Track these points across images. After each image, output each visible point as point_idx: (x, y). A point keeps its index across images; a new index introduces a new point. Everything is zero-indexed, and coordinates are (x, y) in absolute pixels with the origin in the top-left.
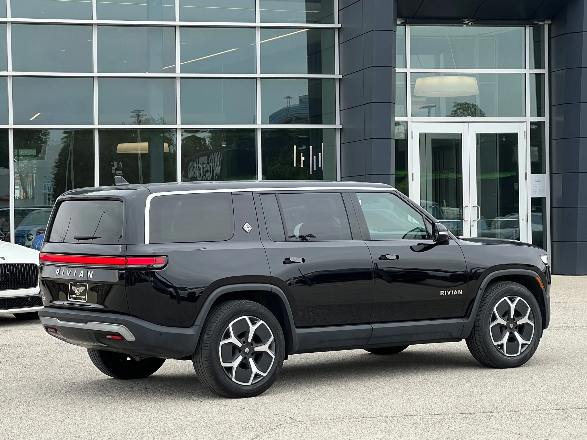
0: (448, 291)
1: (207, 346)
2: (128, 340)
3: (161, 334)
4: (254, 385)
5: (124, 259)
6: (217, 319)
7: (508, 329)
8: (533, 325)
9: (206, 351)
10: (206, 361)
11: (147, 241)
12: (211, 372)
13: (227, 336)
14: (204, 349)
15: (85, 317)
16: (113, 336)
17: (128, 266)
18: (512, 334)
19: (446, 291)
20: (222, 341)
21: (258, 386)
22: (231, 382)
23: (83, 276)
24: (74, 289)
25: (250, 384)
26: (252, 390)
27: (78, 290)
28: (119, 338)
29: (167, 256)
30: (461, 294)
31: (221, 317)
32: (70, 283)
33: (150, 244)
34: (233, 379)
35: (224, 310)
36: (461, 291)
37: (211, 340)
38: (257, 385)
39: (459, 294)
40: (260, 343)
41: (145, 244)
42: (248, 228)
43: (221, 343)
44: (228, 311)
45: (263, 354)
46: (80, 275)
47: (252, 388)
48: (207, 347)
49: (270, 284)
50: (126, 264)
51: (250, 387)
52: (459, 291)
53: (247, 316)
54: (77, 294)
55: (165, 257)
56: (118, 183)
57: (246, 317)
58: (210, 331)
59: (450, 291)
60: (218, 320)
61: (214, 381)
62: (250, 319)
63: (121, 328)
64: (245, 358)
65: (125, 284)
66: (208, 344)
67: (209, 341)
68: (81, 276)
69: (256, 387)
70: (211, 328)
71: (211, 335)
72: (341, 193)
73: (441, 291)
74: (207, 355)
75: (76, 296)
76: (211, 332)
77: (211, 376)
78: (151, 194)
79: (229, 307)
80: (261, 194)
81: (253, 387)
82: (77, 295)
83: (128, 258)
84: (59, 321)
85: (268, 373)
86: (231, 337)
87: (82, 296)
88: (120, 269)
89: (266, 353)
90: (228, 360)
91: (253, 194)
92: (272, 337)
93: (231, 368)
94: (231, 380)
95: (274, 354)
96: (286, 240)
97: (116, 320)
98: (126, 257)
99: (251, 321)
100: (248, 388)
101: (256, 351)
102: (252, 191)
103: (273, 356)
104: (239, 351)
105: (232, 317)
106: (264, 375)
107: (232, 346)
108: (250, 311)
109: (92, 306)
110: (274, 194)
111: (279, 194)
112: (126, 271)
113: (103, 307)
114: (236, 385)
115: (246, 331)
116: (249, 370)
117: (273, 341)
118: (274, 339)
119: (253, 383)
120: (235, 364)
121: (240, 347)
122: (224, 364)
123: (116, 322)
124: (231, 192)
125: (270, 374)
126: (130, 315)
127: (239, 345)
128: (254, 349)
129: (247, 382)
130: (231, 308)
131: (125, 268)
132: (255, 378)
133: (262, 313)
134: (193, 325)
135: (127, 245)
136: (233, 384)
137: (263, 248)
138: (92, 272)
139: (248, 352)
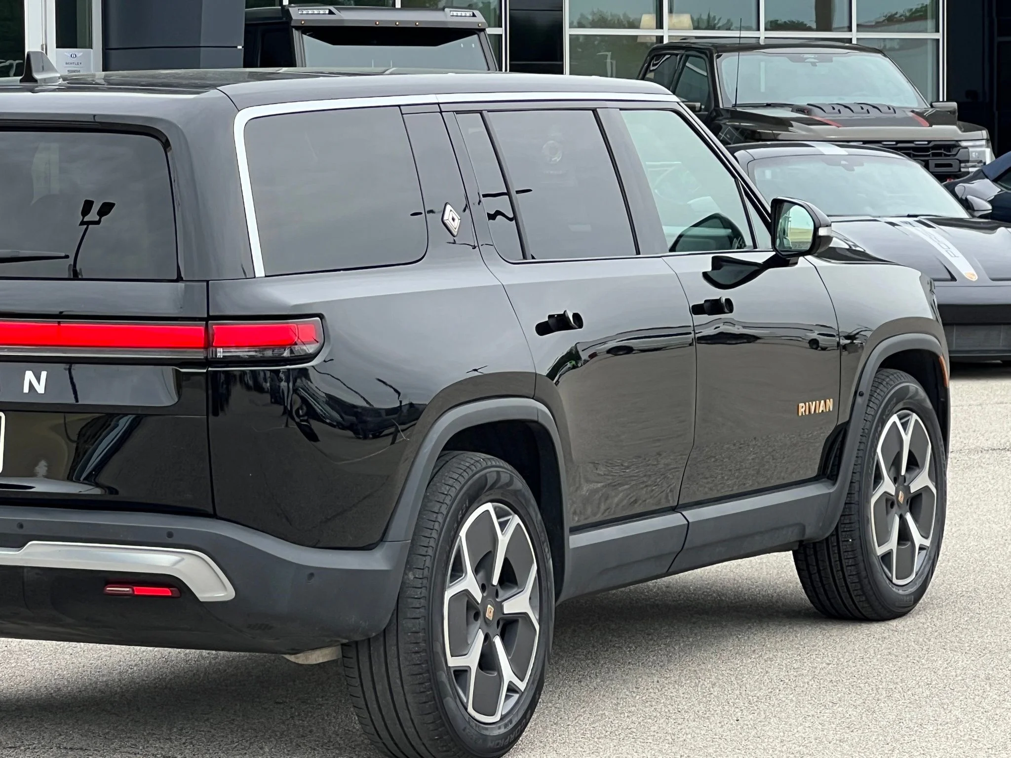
0: (811, 403)
1: (418, 606)
2: (201, 600)
3: (313, 575)
4: (506, 721)
5: (203, 328)
6: (435, 515)
7: (896, 507)
8: (934, 491)
9: (417, 621)
10: (414, 655)
11: (260, 271)
12: (427, 691)
13: (458, 571)
14: (409, 615)
15: (21, 526)
16: (135, 588)
17: (220, 353)
18: (902, 518)
19: (807, 404)
20: (449, 587)
21: (514, 723)
22: (467, 717)
25: (499, 720)
26: (503, 736)
28: (167, 592)
29: (321, 316)
30: (831, 410)
31: (444, 510)
33: (266, 276)
34: (471, 709)
35: (448, 488)
36: (831, 400)
37: (428, 586)
38: (511, 722)
39: (828, 410)
40: (512, 588)
41: (255, 277)
42: (453, 219)
43: (448, 594)
44: (458, 488)
45: (520, 621)
47: (503, 731)
48: (418, 610)
49: (533, 398)
50: (210, 345)
51: (499, 728)
52: (828, 400)
53: (492, 501)
55: (317, 320)
56: (38, 72)
57: (489, 507)
58: (425, 558)
59: (814, 403)
60: (440, 519)
61: (429, 718)
62: (495, 508)
63: (183, 559)
64: (487, 637)
65: (205, 413)
66: (422, 600)
67: (423, 590)
69: (511, 726)
70: (426, 549)
71: (427, 568)
72: (594, 111)
73: (801, 405)
74: (421, 634)
76: (429, 561)
78: (239, 111)
79: (456, 478)
80: (458, 112)
81: (506, 726)
83: (214, 325)
85: (529, 680)
86: (466, 573)
88: (181, 361)
89: (525, 615)
90: (460, 647)
91: (441, 112)
92: (535, 567)
93: (466, 671)
94: (466, 709)
95: (538, 617)
96: (525, 257)
97: (170, 535)
98: (207, 325)
99: (498, 518)
100: (496, 732)
101: (505, 612)
102: (438, 104)
103: (537, 627)
104: (476, 616)
105: (467, 509)
106: (522, 686)
107: (466, 599)
108: (498, 488)
109: (40, 487)
110: (480, 112)
111: (489, 111)
112: (210, 369)
113: (97, 491)
114: (476, 725)
115: (490, 552)
116: (496, 674)
117: (536, 577)
118: (538, 571)
119: (503, 714)
120: (471, 660)
121: (479, 602)
122: (453, 662)
123: (170, 540)
124: (399, 106)
125: (533, 683)
126: (214, 516)
127: (478, 595)
128: (502, 607)
129: (493, 714)
130: (461, 479)
131: (206, 358)
132: (507, 697)
133: (520, 490)
134: (382, 539)
135: (208, 282)
136: (469, 723)
137: (500, 285)
138: (44, 374)
139: (491, 619)
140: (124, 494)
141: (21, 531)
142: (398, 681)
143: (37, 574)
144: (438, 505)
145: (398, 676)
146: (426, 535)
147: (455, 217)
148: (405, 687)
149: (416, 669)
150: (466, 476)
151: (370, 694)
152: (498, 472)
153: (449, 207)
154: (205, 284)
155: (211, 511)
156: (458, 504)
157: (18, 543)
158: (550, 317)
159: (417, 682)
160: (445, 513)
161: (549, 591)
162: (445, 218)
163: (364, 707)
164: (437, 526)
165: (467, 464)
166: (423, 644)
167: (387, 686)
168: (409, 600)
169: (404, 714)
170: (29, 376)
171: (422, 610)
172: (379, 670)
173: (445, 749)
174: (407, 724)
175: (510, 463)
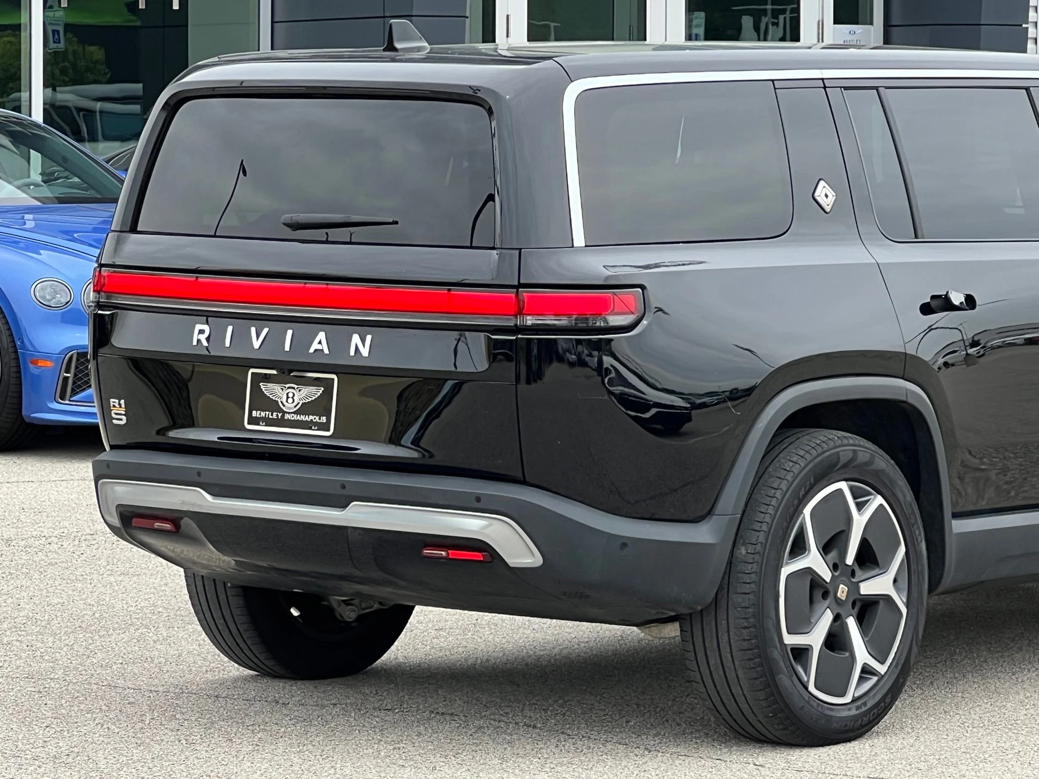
1: (748, 581)
2: (511, 565)
3: (624, 545)
4: (859, 703)
5: (513, 295)
6: (773, 491)
9: (747, 596)
10: (743, 631)
11: (579, 240)
12: (758, 667)
13: (799, 547)
14: (739, 590)
15: (344, 487)
16: (450, 551)
17: (530, 321)
20: (787, 564)
21: (869, 705)
22: (806, 696)
23: (326, 351)
24: (272, 390)
25: (850, 701)
26: (855, 718)
27: (291, 395)
28: (479, 556)
29: (643, 287)
31: (784, 486)
32: (252, 370)
33: (586, 246)
34: (812, 688)
35: (791, 464)
37: (760, 561)
38: (865, 704)
40: (873, 569)
41: (573, 247)
42: (826, 196)
43: (786, 571)
44: (803, 465)
45: (881, 602)
46: (315, 346)
47: (854, 712)
48: (748, 586)
49: (903, 378)
50: (520, 312)
51: (850, 709)
53: (846, 480)
54: (289, 408)
55: (638, 291)
56: (402, 40)
57: (843, 485)
58: (757, 534)
60: (779, 494)
61: (762, 695)
62: (851, 489)
63: (491, 525)
64: (837, 618)
65: (514, 380)
66: (753, 576)
67: (755, 565)
68: (316, 350)
69: (864, 709)
70: (759, 524)
71: (759, 544)
72: (1027, 89)
74: (750, 610)
75: (280, 415)
76: (762, 537)
77: (755, 679)
78: (572, 81)
79: (802, 454)
80: (846, 88)
81: (858, 708)
82: (284, 413)
83: (525, 293)
84: (208, 497)
85: (891, 664)
86: (810, 551)
87: (311, 417)
88: (493, 328)
89: (888, 598)
90: (800, 624)
91: (825, 87)
92: (902, 549)
93: (807, 650)
94: (806, 688)
95: (905, 600)
96: (916, 237)
97: (478, 499)
98: (517, 291)
99: (855, 498)
100: (845, 713)
101: (862, 592)
102: (823, 79)
103: (904, 610)
104: (825, 595)
105: (812, 486)
106: (882, 669)
107: (809, 578)
108: (853, 467)
109: (366, 449)
110: (876, 88)
111: (887, 88)
112: (519, 336)
113: (415, 455)
114: (818, 705)
115: (842, 532)
116: (847, 654)
117: (903, 560)
118: (907, 553)
119: (856, 695)
120: (815, 638)
121: (828, 580)
122: (790, 640)
123: (477, 505)
124: (773, 81)
125: (896, 666)
126: (522, 482)
127: (826, 574)
128: (858, 588)
129: (842, 694)
130: (808, 456)
131: (516, 325)
132: (862, 679)
133: (883, 471)
134: (710, 512)
135: (520, 249)
136: (808, 702)
137: (873, 263)
138: (369, 338)
139: (844, 599)
140: (439, 459)
141: (344, 492)
142: (729, 656)
143: (360, 534)
144: (778, 481)
145: (729, 650)
146: (762, 510)
147: (828, 194)
148: (736, 663)
149: (745, 645)
150: (814, 453)
151: (704, 667)
152: (855, 451)
153: (822, 183)
154: (517, 252)
155: (519, 475)
156: (801, 480)
157: (342, 503)
158: (933, 297)
159: (747, 658)
160: (784, 489)
161: (920, 573)
162: (817, 194)
163: (700, 681)
164: (774, 502)
165: (818, 442)
166: (752, 620)
167: (719, 661)
168: (740, 575)
169: (736, 690)
170: (356, 338)
171: (753, 586)
172: (711, 644)
173: (781, 727)
174: (741, 700)
175: (875, 442)
